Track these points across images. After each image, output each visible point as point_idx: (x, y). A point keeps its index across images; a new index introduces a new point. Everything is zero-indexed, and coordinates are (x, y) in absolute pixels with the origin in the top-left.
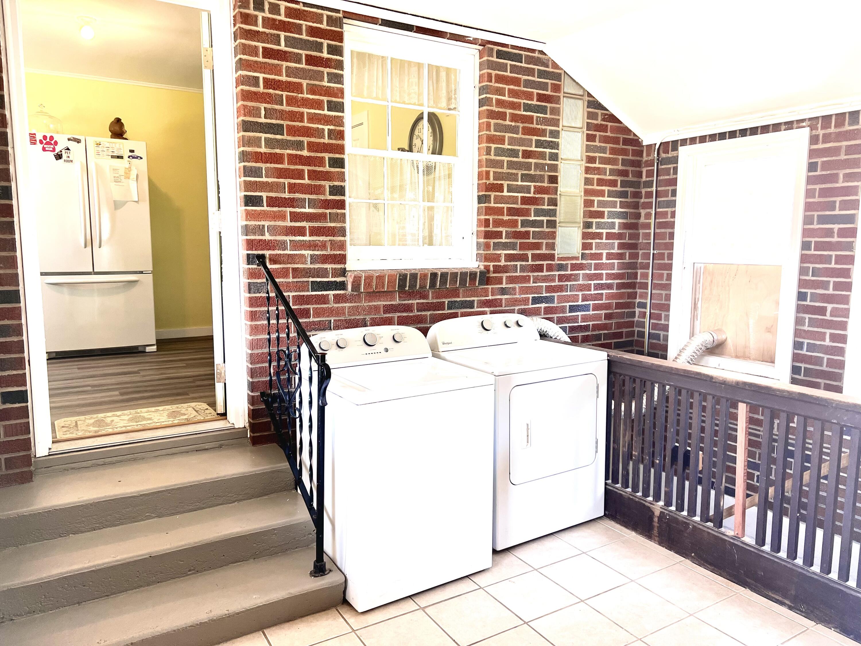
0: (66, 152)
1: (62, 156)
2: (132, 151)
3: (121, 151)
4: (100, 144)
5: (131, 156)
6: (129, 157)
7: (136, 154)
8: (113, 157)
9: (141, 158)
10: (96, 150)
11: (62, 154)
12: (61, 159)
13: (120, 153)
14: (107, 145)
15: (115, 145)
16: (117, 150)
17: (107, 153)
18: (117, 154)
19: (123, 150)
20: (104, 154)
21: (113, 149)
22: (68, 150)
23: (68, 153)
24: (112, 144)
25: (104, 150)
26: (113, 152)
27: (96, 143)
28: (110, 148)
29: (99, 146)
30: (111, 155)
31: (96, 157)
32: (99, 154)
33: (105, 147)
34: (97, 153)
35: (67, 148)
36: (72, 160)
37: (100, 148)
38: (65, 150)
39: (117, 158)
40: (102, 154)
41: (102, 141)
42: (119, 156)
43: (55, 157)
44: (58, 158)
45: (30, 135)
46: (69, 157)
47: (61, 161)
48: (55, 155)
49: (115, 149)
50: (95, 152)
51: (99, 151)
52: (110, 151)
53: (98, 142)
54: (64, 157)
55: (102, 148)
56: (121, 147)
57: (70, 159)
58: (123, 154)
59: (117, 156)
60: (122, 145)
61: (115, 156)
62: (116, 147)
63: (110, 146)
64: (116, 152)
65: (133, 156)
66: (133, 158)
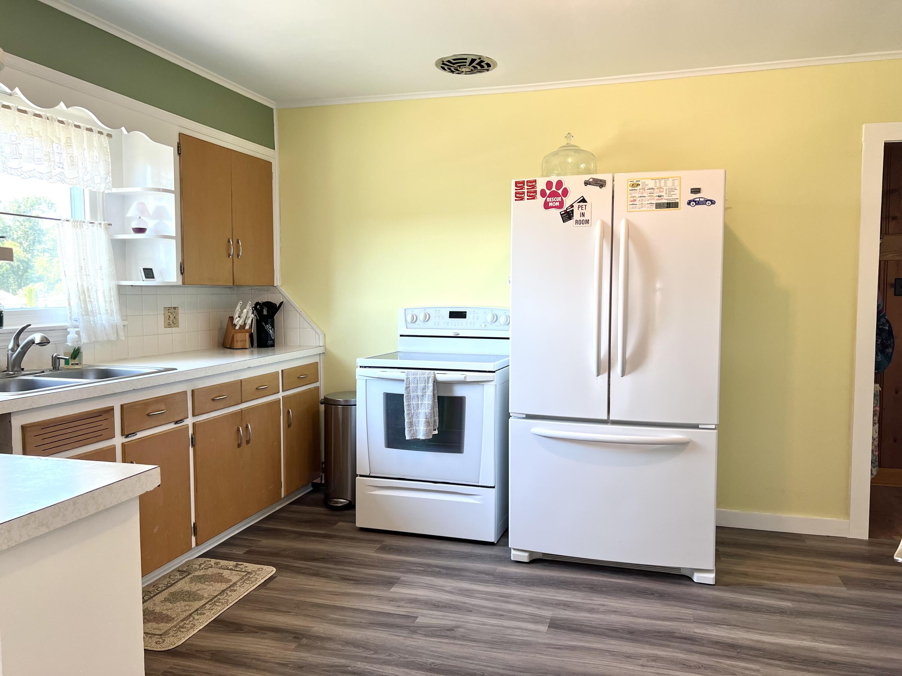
0: (579, 207)
1: (573, 213)
2: (696, 191)
3: (676, 192)
5: (694, 201)
6: (689, 203)
7: (703, 195)
8: (659, 206)
9: (713, 202)
10: (629, 196)
12: (571, 219)
13: (674, 197)
14: (651, 184)
15: (665, 183)
16: (667, 192)
17: (649, 200)
18: (667, 199)
19: (678, 191)
20: (644, 202)
21: (661, 190)
22: (583, 202)
23: (583, 208)
24: (660, 182)
25: (644, 195)
26: (661, 196)
27: (632, 182)
28: (656, 190)
29: (636, 188)
30: (656, 204)
31: (629, 210)
32: (635, 203)
33: (646, 188)
34: (631, 201)
35: (582, 198)
36: (588, 220)
37: (638, 191)
38: (579, 202)
39: (667, 207)
40: (640, 203)
41: (641, 179)
42: (670, 203)
43: (562, 217)
44: (567, 219)
45: (519, 185)
46: (583, 215)
47: (571, 222)
48: (562, 213)
49: (665, 189)
50: (629, 201)
51: (635, 198)
52: (655, 195)
53: (635, 181)
54: (577, 215)
55: (641, 191)
56: (675, 185)
57: (584, 218)
58: (678, 198)
59: (668, 203)
60: (678, 180)
61: (663, 203)
62: (666, 186)
63: (655, 187)
64: (665, 196)
65: (698, 200)
66: (698, 203)
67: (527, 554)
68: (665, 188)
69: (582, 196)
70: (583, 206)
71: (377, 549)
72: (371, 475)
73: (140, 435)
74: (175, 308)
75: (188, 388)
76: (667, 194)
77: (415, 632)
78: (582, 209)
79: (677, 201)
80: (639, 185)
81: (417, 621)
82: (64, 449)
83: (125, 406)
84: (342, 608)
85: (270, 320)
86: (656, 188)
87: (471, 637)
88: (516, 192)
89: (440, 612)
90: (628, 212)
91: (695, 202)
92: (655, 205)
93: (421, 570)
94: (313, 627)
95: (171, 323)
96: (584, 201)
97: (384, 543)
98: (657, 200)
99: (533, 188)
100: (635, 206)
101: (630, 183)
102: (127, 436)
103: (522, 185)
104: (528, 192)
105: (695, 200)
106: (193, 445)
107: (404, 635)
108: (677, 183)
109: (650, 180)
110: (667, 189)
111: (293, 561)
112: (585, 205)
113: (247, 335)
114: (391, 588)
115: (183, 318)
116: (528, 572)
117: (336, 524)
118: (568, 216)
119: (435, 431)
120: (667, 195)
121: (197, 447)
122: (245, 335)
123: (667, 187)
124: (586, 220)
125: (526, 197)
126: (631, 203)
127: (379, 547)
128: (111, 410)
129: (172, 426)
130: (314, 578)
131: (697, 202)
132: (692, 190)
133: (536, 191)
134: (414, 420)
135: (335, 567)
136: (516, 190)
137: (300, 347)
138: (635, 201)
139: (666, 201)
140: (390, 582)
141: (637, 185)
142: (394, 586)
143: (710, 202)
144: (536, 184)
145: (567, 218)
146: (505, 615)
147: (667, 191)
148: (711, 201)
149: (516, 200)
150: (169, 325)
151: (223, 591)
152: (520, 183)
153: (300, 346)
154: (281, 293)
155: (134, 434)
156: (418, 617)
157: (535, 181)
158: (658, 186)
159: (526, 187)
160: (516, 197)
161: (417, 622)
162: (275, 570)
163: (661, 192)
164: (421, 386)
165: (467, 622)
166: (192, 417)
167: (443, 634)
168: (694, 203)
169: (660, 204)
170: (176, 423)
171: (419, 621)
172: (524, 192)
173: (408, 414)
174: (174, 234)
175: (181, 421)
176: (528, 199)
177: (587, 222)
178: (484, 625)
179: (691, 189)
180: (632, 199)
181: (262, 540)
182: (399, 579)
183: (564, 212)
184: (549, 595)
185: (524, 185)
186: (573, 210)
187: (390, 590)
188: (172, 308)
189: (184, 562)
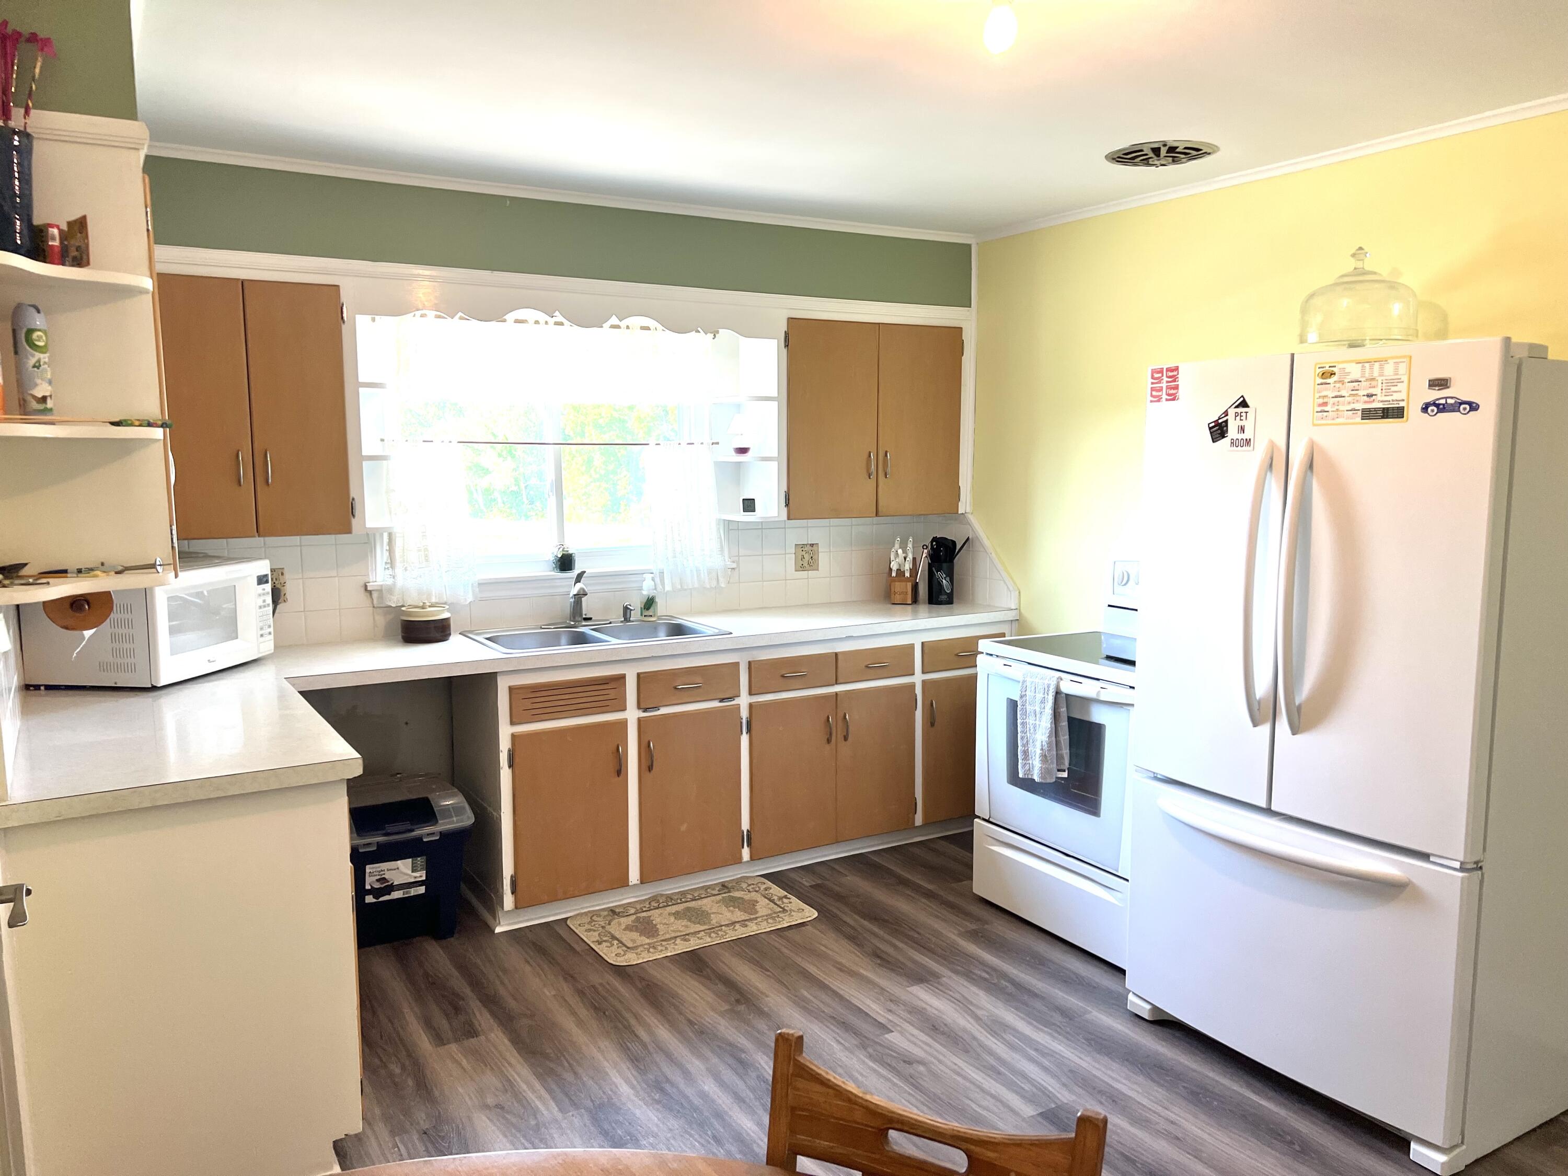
0: (1236, 415)
1: (1227, 426)
2: (1440, 383)
3: (1400, 387)
4: (1333, 374)
5: (1435, 404)
6: (1425, 409)
7: (1455, 392)
8: (1368, 414)
9: (1473, 407)
10: (1317, 395)
11: (1226, 421)
12: (1223, 437)
13: (1396, 396)
14: (1355, 371)
15: (1381, 368)
16: (1384, 388)
17: (1349, 403)
18: (1382, 401)
19: (1405, 384)
20: (1341, 408)
21: (1374, 383)
22: (1243, 407)
23: (1242, 418)
24: (1371, 368)
25: (1343, 393)
26: (1372, 395)
27: (1322, 369)
28: (1363, 384)
29: (1328, 381)
30: (1364, 410)
31: (1316, 422)
32: (1326, 409)
33: (1346, 381)
34: (1320, 405)
35: (1242, 399)
36: (1250, 439)
37: (1332, 385)
38: (1237, 407)
39: (1383, 417)
40: (1335, 409)
41: (1338, 362)
42: (1388, 408)
43: (1211, 433)
44: (1218, 436)
45: (1157, 373)
46: (1242, 429)
47: (1225, 442)
48: (1211, 425)
49: (1380, 382)
50: (1315, 405)
51: (1325, 400)
52: (1361, 393)
53: (1327, 366)
54: (1232, 431)
55: (1338, 385)
56: (1400, 373)
57: (1244, 436)
58: (1405, 398)
59: (1384, 408)
60: (1405, 363)
61: (1376, 410)
62: (1383, 376)
63: (1362, 377)
64: (1379, 394)
65: (1443, 401)
66: (1442, 408)
67: (1148, 1007)
68: (1380, 379)
69: (1242, 396)
70: (1242, 414)
71: (967, 932)
72: (991, 820)
73: (664, 711)
74: (812, 545)
75: (742, 660)
76: (1384, 391)
77: (864, 1047)
78: (1241, 420)
79: (1402, 404)
80: (1335, 374)
81: (886, 1036)
82: (556, 717)
83: (641, 676)
84: (824, 987)
85: (945, 565)
86: (1364, 379)
87: (920, 1081)
88: (1152, 388)
89: (927, 1037)
90: (1314, 425)
91: (1437, 406)
92: (1360, 413)
93: (980, 977)
94: (767, 996)
95: (805, 564)
96: (1244, 404)
97: (986, 926)
98: (1366, 402)
99: (1174, 381)
100: (1325, 414)
101: (1318, 371)
102: (645, 710)
103: (1160, 375)
104: (1168, 388)
105: (1437, 402)
106: (749, 731)
107: (847, 1045)
108: (1403, 368)
109: (1354, 365)
110: (1384, 382)
111: (850, 912)
112: (1246, 413)
113: (909, 585)
114: (912, 985)
115: (823, 559)
116: (1127, 1031)
117: (961, 881)
118: (1219, 432)
119: (1063, 773)
120: (1384, 394)
121: (753, 732)
122: (907, 585)
123: (1384, 378)
124: (1246, 440)
125: (1165, 397)
126: (1319, 409)
127: (973, 930)
128: (622, 678)
129: (716, 704)
130: (845, 942)
131: (1441, 406)
132: (1431, 383)
133: (1178, 385)
134: (1029, 750)
135: (887, 937)
136: (1152, 383)
137: (990, 608)
138: (1325, 404)
139: (1381, 405)
140: (921, 977)
141: (1332, 374)
142: (921, 985)
143: (1468, 407)
144: (1178, 374)
145: (1219, 434)
146: (1005, 1074)
147: (1384, 385)
148: (1470, 403)
149: (1151, 401)
150: (802, 568)
151: (734, 923)
152: (1158, 372)
153: (989, 606)
154: (970, 525)
155: (657, 708)
156: (893, 1032)
157: (1177, 369)
158: (1367, 375)
159: (1165, 379)
160: (1152, 396)
161: (886, 1039)
162: (816, 914)
163: (1372, 387)
164: (1039, 696)
165: (940, 1061)
166: (748, 696)
167: (894, 1064)
168: (1435, 409)
169: (1369, 410)
170: (722, 700)
171: (889, 1038)
172: (1162, 387)
173: (1022, 738)
174: (775, 454)
175: (731, 698)
176: (1167, 400)
177: (1248, 442)
178: (959, 1074)
179: (1429, 381)
180: (1321, 401)
181: (847, 874)
182: (938, 977)
183: (1213, 424)
184: (1111, 1077)
185: (1163, 376)
186: (1227, 420)
187: (909, 987)
188: (808, 546)
189: (739, 876)
